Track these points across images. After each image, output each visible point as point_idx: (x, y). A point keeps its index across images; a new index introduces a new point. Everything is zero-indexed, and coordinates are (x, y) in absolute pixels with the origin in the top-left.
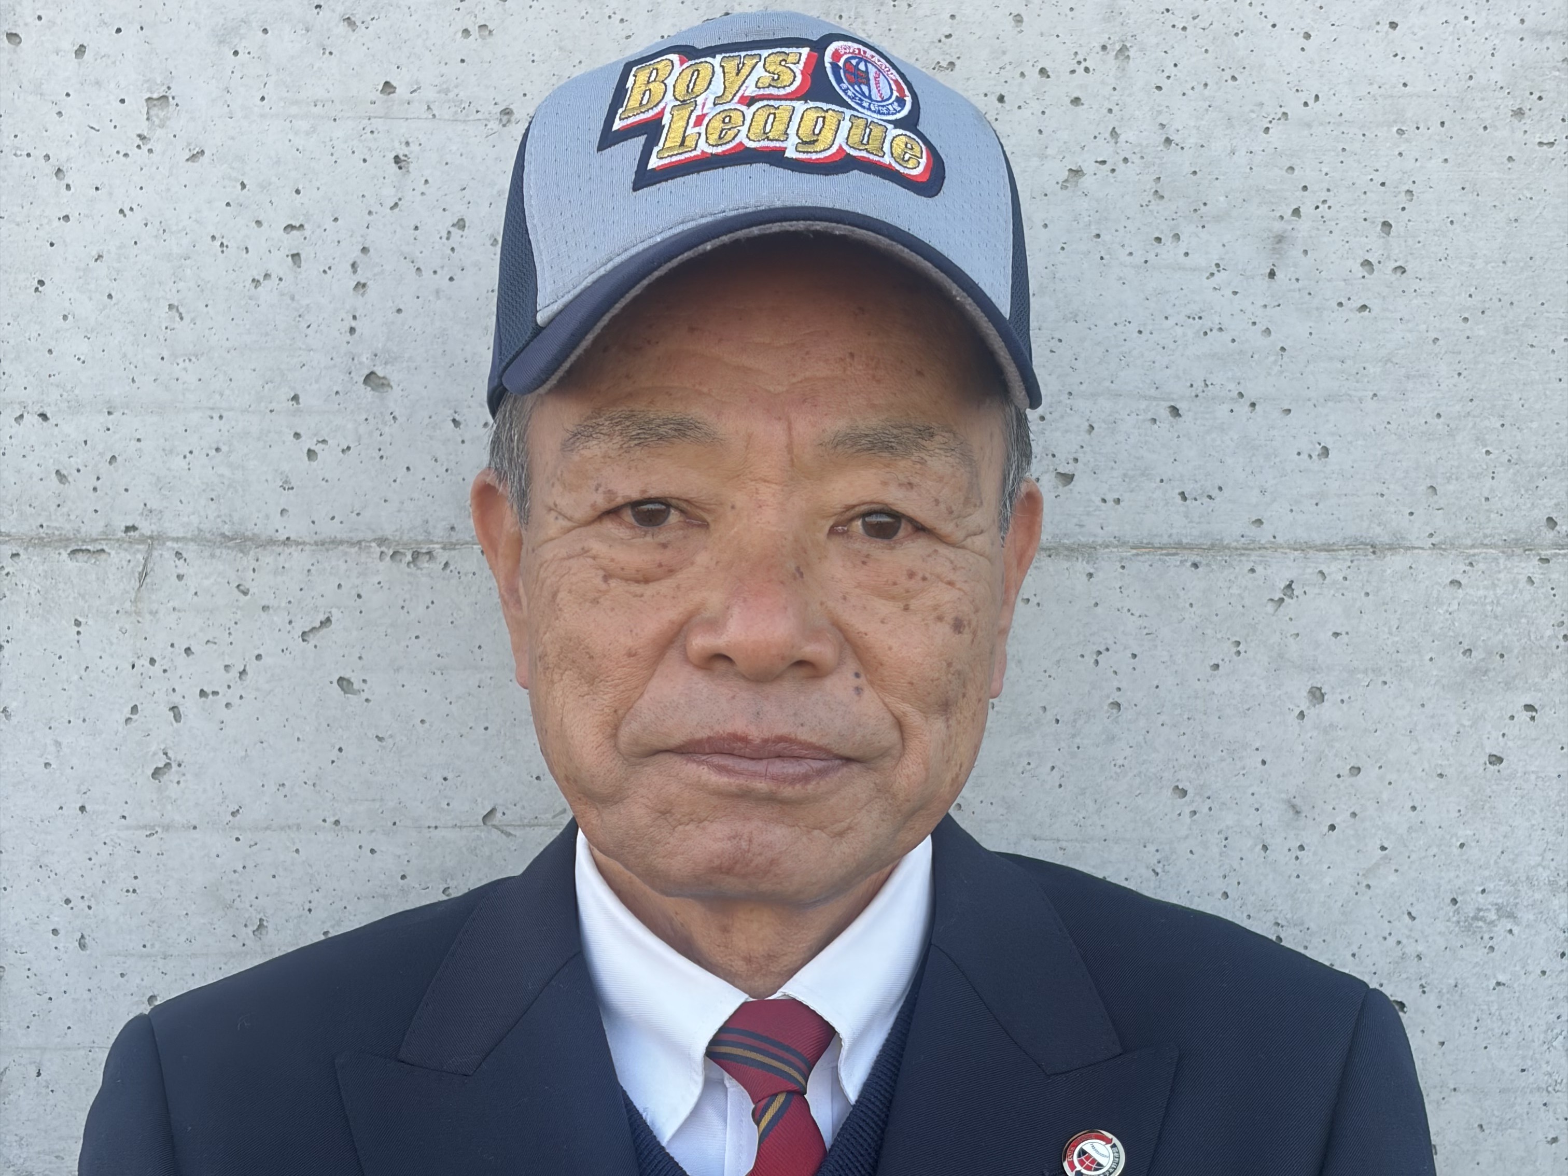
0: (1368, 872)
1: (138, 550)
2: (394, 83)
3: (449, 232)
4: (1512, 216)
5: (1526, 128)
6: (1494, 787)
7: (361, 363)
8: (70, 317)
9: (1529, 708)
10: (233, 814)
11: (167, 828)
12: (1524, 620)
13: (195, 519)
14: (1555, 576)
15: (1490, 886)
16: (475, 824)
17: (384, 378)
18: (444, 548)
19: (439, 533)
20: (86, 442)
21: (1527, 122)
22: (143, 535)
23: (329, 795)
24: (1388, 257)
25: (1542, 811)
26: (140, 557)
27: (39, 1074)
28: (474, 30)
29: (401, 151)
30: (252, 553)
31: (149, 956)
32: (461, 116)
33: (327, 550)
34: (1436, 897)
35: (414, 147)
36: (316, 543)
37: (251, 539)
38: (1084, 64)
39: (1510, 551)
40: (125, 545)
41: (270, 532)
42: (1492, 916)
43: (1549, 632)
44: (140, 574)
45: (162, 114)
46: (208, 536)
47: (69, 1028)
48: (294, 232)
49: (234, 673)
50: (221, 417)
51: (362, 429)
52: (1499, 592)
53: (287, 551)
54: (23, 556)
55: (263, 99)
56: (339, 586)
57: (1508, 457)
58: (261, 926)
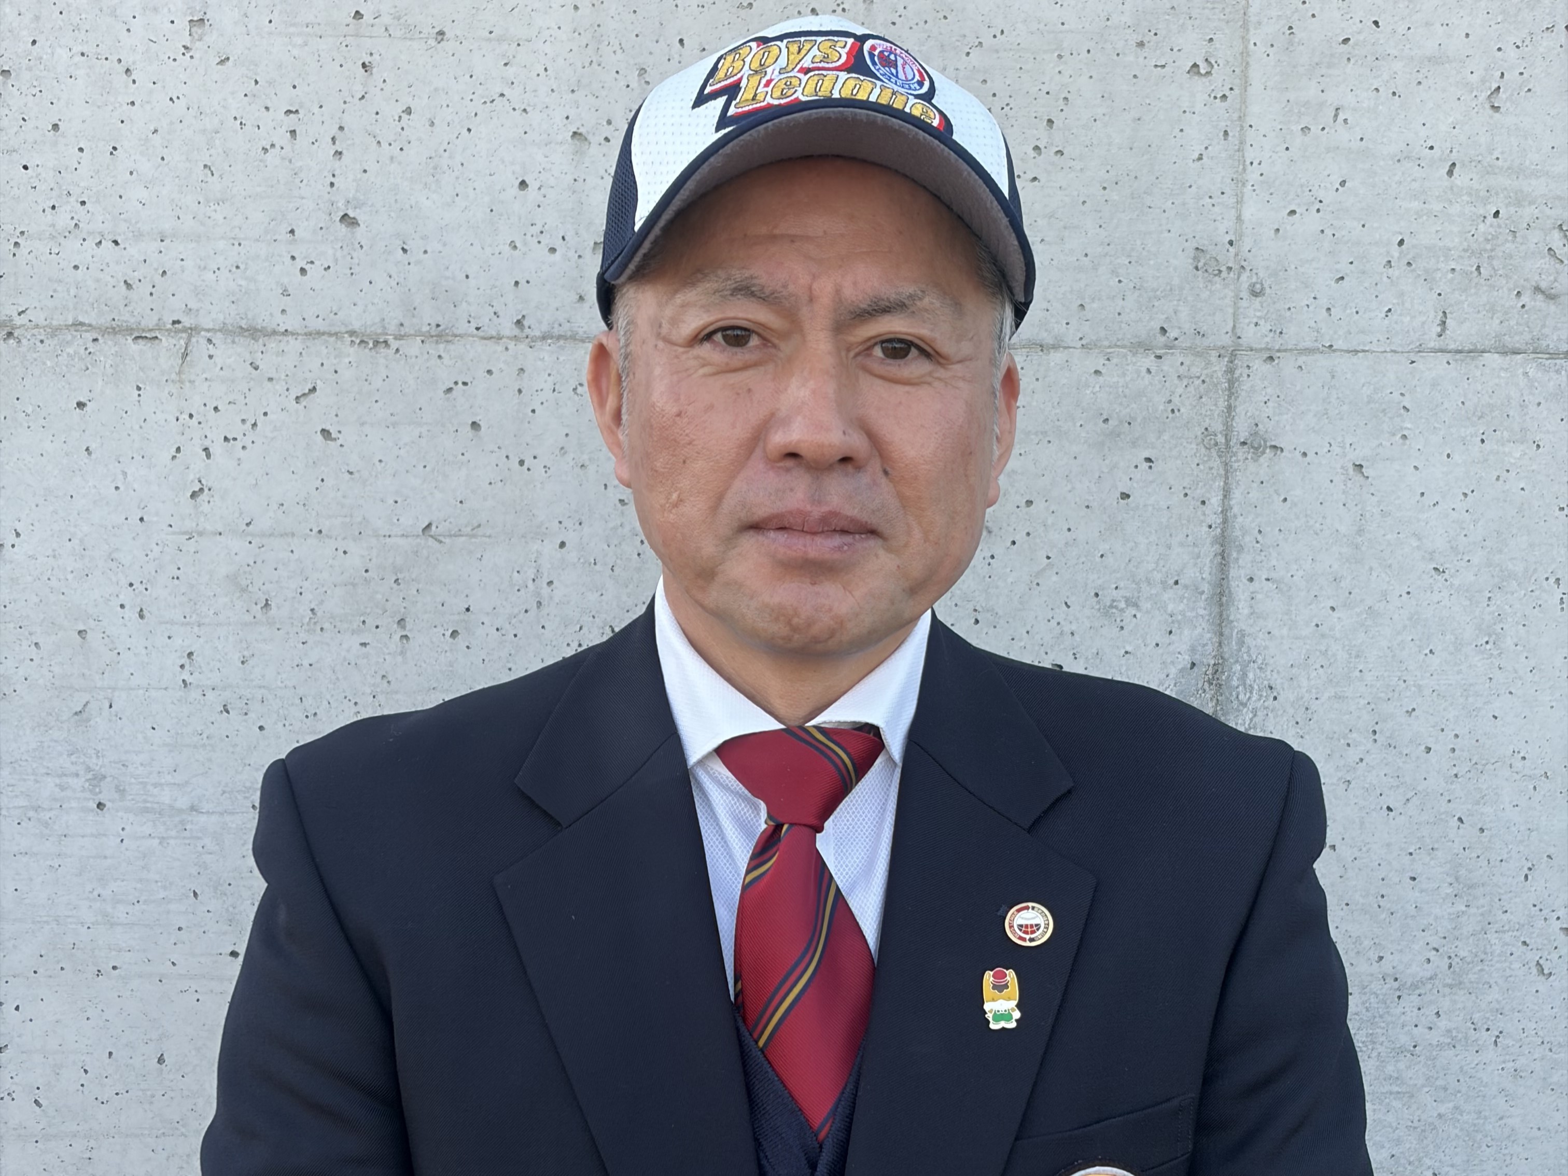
0: (1039, 574)
1: (181, 338)
2: (362, 12)
3: (400, 117)
4: (1137, 116)
5: (1145, 54)
6: (1125, 515)
7: (338, 208)
8: (135, 173)
9: (1149, 460)
10: (248, 524)
11: (201, 534)
12: (1144, 399)
13: (221, 317)
14: (1165, 368)
15: (1121, 584)
16: (416, 533)
17: (354, 218)
18: (395, 339)
19: (392, 328)
20: (145, 261)
21: (1146, 51)
22: (184, 327)
23: (314, 513)
24: (1052, 144)
25: (1156, 531)
26: (182, 342)
27: (111, 706)
29: (367, 59)
30: (261, 341)
31: (188, 624)
32: (408, 36)
33: (314, 339)
34: (1084, 591)
35: (376, 56)
36: (306, 334)
37: (261, 331)
38: (842, 6)
39: (1134, 350)
40: (172, 334)
41: (274, 326)
42: (1122, 605)
43: (1161, 407)
44: (183, 354)
45: (200, 31)
46: (230, 328)
47: (132, 674)
48: (292, 115)
49: (249, 424)
50: (240, 244)
51: (339, 254)
52: (1128, 379)
53: (285, 339)
54: (101, 341)
55: (270, 22)
56: (322, 364)
57: (1132, 285)
58: (267, 605)
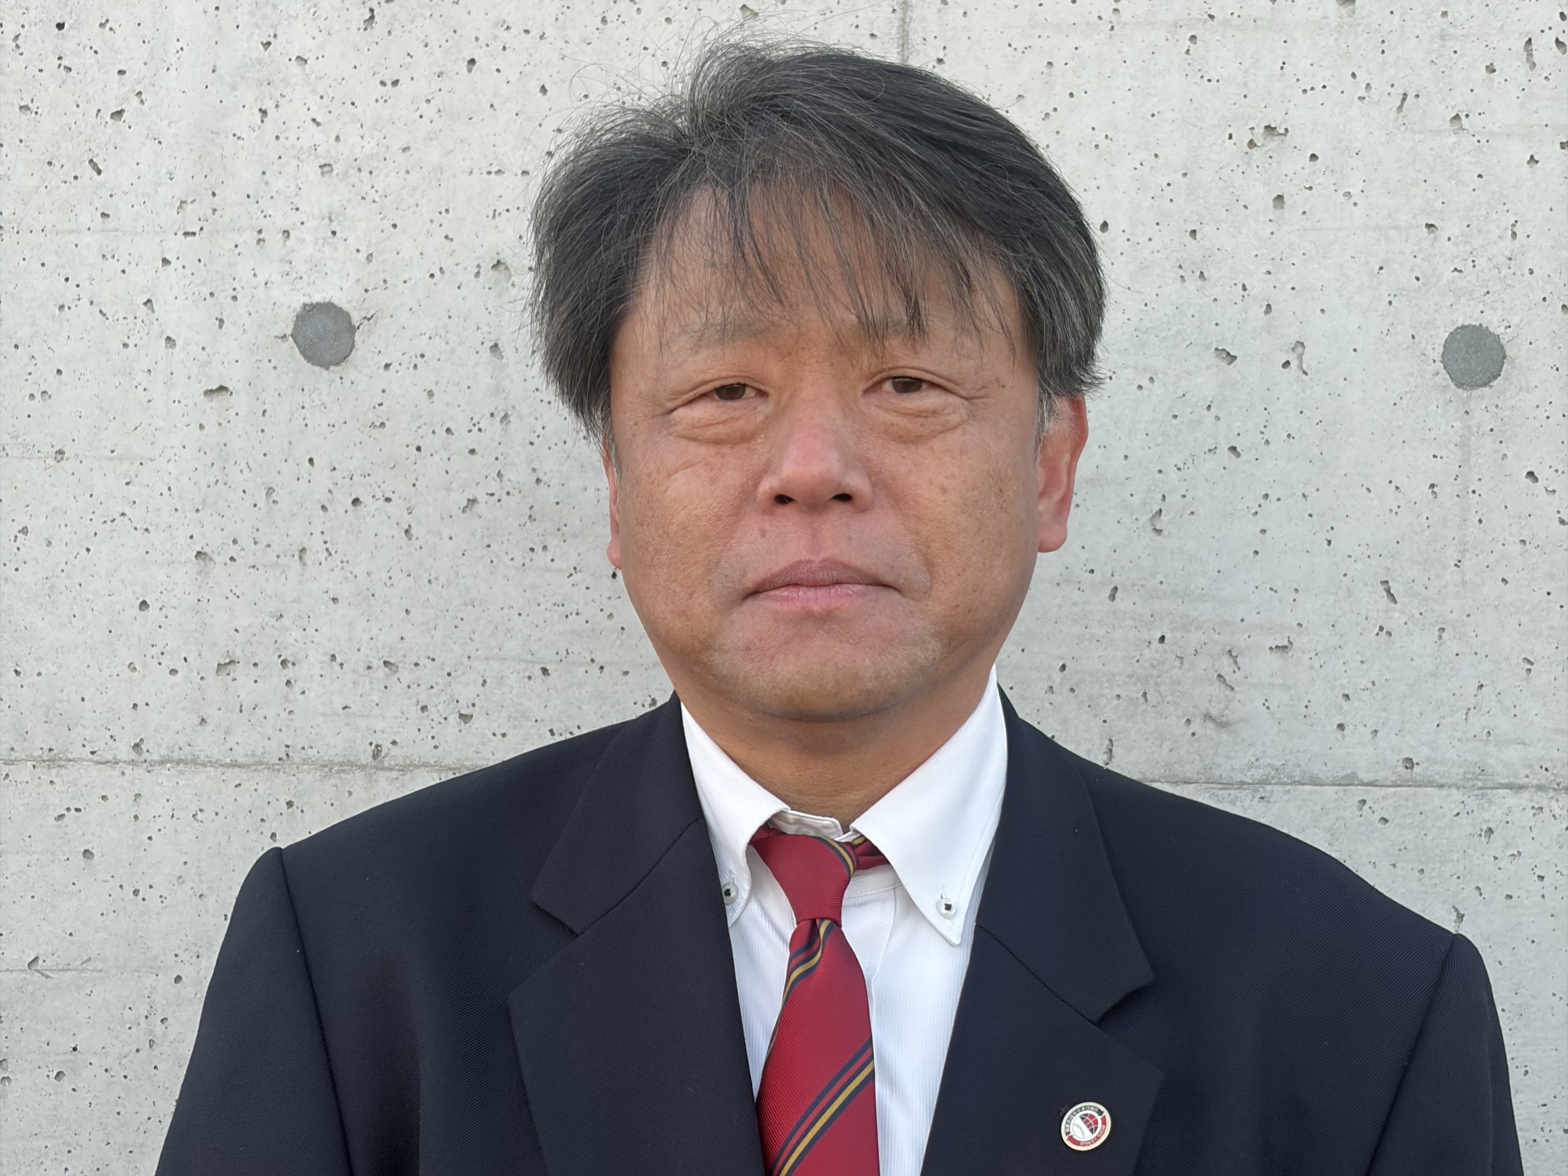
28: (38, 396)
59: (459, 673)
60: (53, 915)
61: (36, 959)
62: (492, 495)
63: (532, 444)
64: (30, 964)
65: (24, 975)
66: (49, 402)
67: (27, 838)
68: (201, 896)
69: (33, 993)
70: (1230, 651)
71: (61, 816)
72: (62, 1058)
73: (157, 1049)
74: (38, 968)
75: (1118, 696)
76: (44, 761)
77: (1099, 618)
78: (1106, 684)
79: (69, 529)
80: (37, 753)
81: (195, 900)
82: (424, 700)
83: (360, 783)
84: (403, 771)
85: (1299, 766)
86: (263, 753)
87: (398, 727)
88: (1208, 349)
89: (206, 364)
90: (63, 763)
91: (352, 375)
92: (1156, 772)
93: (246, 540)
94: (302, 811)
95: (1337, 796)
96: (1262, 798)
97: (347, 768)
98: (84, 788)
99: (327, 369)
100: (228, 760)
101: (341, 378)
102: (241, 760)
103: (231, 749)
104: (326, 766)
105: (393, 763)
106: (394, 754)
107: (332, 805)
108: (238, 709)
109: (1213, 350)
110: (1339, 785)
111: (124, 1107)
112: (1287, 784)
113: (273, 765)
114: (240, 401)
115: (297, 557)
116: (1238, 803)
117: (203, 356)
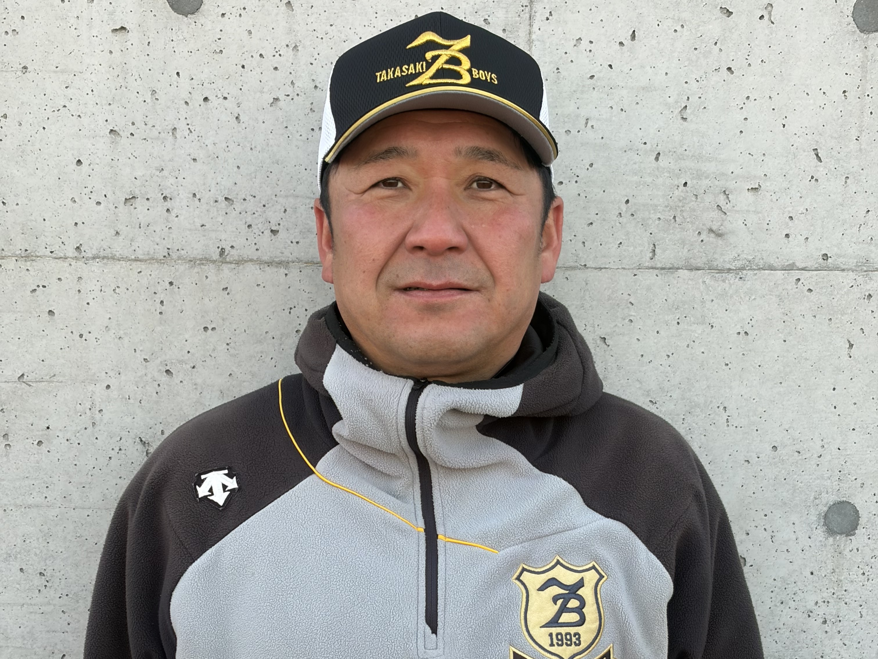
59: (270, 205)
60: (31, 349)
61: (23, 375)
62: (288, 95)
63: (312, 64)
64: (19, 378)
65: (16, 385)
66: (17, 36)
67: (14, 304)
68: (120, 338)
69: (21, 396)
70: (725, 191)
71: (35, 290)
72: (41, 433)
73: (97, 428)
74: (24, 380)
75: (659, 218)
76: (22, 257)
77: (649, 172)
78: (652, 212)
79: (31, 115)
80: (18, 252)
81: (116, 340)
82: (249, 220)
83: (213, 271)
84: (238, 264)
85: (763, 259)
86: (154, 253)
87: (234, 237)
88: (716, 7)
89: (112, 13)
90: (34, 258)
91: (202, 20)
92: (680, 263)
93: (139, 124)
94: (179, 288)
95: (783, 277)
96: (741, 278)
97: (204, 262)
98: (47, 273)
99: (187, 17)
100: (133, 257)
101: (195, 22)
102: (141, 257)
103: (135, 250)
104: (192, 261)
105: (232, 259)
106: (232, 253)
107: (196, 284)
108: (138, 226)
109: (719, 8)
110: (785, 270)
111: (79, 461)
112: (755, 270)
113: (160, 260)
114: (133, 36)
115: (171, 134)
116: (727, 281)
117: (110, 8)
